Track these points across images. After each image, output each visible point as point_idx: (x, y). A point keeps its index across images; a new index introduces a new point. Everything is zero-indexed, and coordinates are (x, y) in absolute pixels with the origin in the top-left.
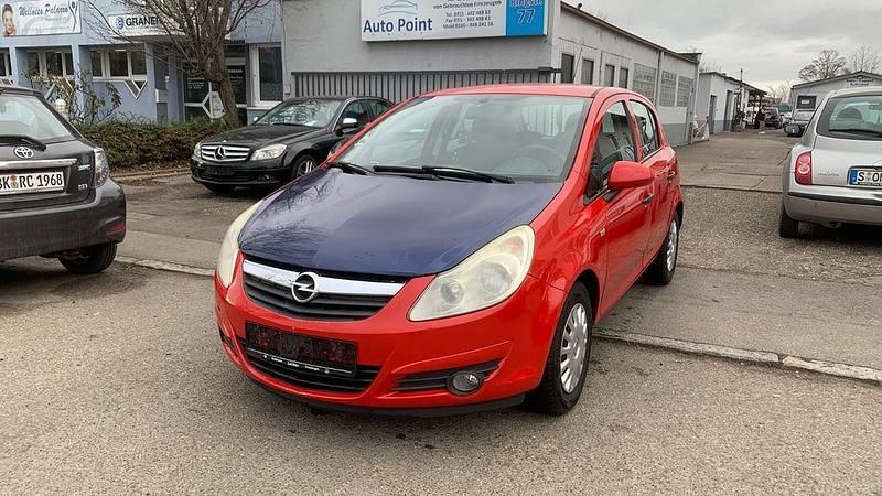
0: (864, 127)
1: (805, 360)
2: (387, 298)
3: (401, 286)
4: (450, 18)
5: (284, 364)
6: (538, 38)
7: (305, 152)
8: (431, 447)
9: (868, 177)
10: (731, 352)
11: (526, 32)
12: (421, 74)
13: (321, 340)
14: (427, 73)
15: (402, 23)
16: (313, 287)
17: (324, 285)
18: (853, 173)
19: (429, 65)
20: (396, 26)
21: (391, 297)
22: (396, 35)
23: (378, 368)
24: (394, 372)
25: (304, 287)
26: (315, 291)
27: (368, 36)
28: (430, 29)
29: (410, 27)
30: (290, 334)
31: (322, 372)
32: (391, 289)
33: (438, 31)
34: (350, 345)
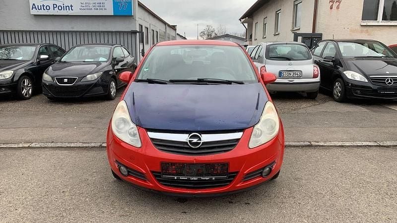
0: (278, 56)
1: (317, 142)
2: (238, 140)
3: (242, 133)
4: (82, 5)
5: (189, 180)
6: (129, 17)
7: (23, 74)
8: (249, 204)
9: (285, 74)
10: (294, 144)
11: (123, 14)
12: (68, 32)
13: (209, 164)
14: (72, 32)
15: (55, 6)
16: (200, 139)
17: (206, 138)
18: (280, 73)
19: (73, 28)
20: (52, 8)
21: (239, 139)
22: (51, 12)
23: (237, 173)
24: (245, 172)
25: (195, 140)
26: (202, 142)
27: (34, 12)
28: (72, 10)
29: (60, 8)
30: (193, 164)
31: (211, 179)
32: (238, 135)
33: (76, 11)
34: (225, 164)
